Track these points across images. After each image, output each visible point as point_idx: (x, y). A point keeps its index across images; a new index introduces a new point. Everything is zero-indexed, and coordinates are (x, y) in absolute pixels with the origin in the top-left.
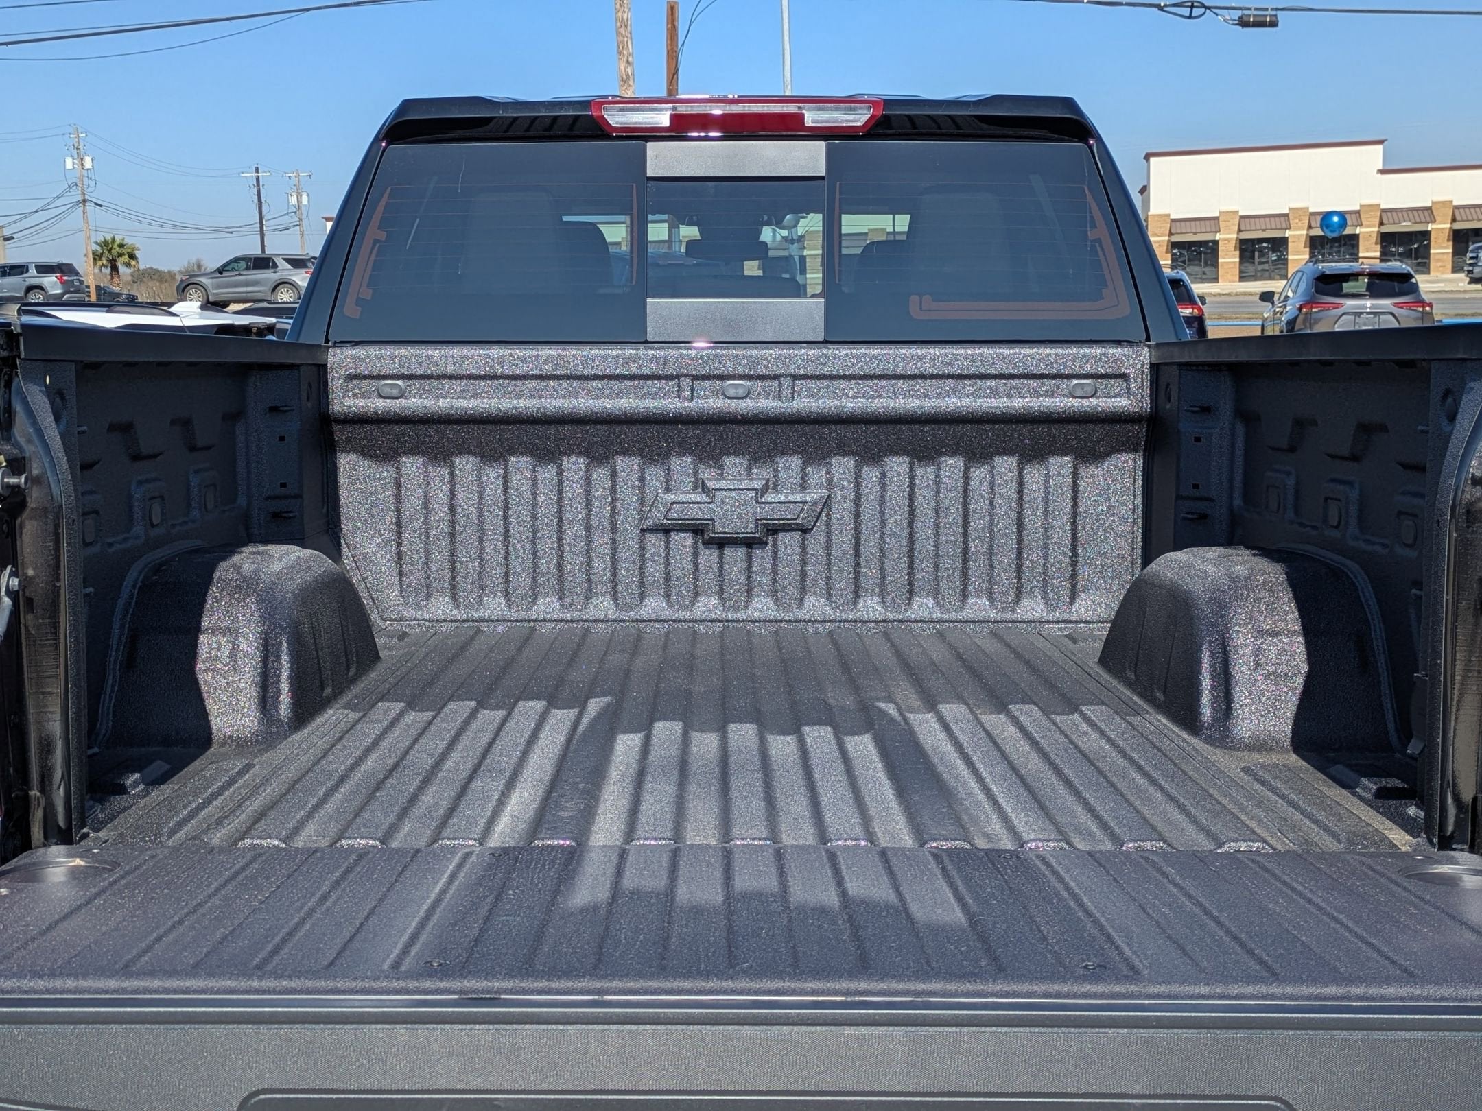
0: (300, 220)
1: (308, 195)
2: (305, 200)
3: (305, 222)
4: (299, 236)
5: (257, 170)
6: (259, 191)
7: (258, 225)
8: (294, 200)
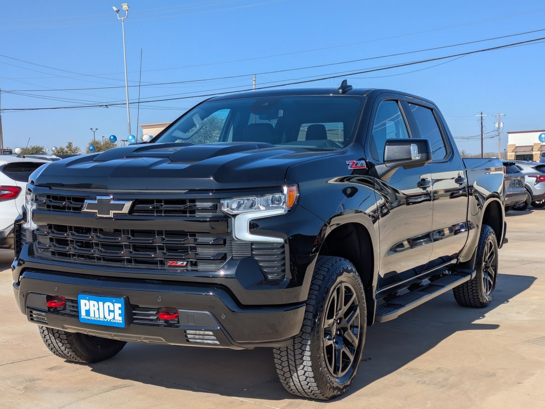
0: (499, 133)
1: (503, 123)
2: (502, 125)
3: (501, 135)
4: (498, 140)
5: (482, 114)
6: (482, 122)
7: (481, 136)
8: (497, 125)
